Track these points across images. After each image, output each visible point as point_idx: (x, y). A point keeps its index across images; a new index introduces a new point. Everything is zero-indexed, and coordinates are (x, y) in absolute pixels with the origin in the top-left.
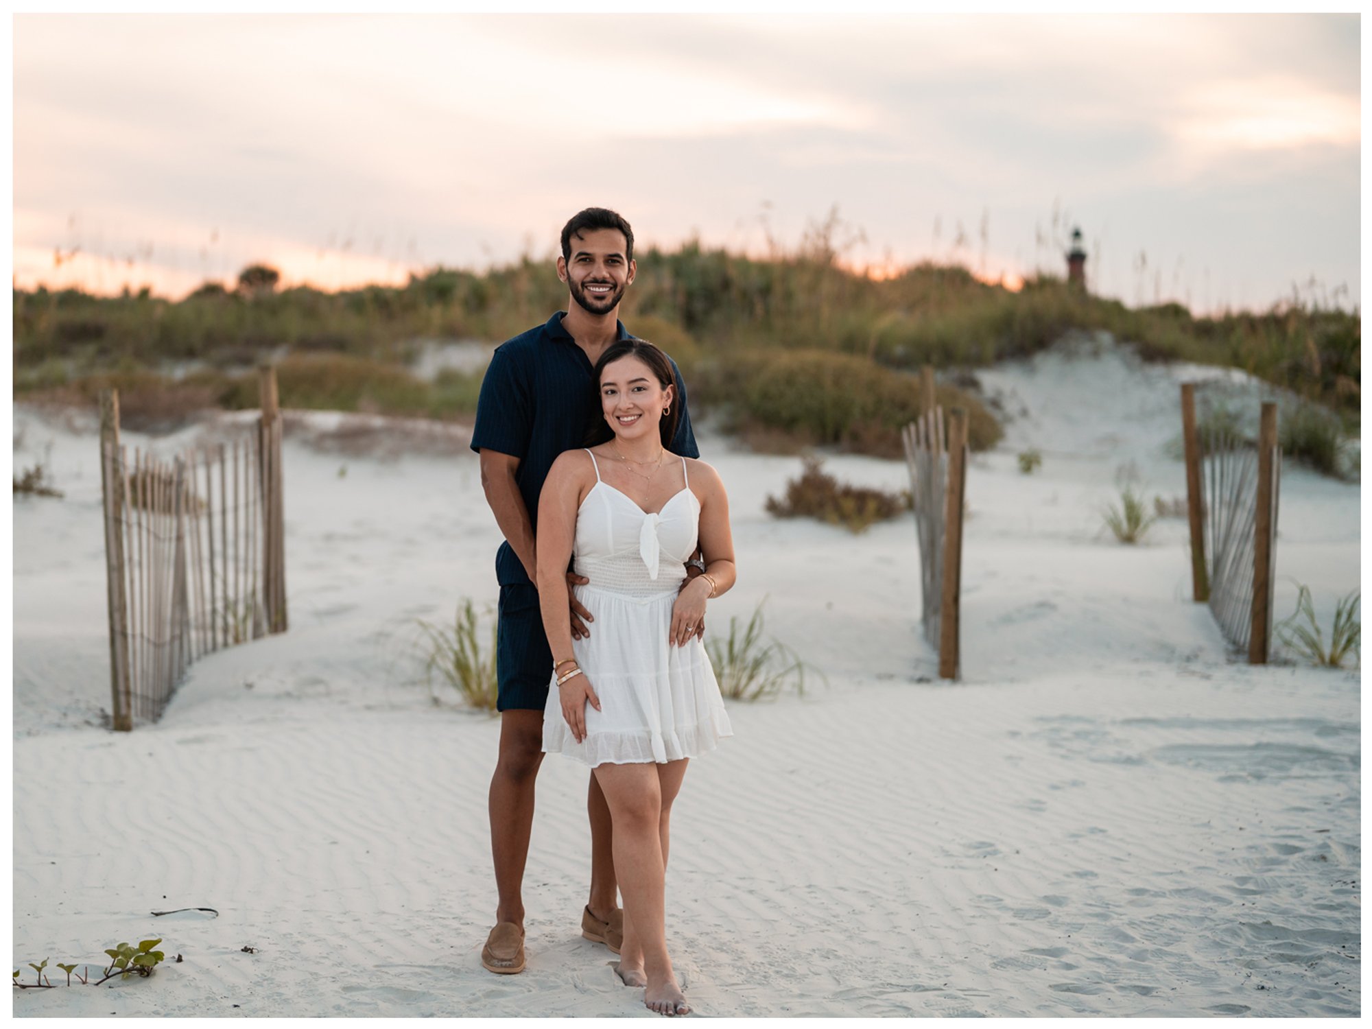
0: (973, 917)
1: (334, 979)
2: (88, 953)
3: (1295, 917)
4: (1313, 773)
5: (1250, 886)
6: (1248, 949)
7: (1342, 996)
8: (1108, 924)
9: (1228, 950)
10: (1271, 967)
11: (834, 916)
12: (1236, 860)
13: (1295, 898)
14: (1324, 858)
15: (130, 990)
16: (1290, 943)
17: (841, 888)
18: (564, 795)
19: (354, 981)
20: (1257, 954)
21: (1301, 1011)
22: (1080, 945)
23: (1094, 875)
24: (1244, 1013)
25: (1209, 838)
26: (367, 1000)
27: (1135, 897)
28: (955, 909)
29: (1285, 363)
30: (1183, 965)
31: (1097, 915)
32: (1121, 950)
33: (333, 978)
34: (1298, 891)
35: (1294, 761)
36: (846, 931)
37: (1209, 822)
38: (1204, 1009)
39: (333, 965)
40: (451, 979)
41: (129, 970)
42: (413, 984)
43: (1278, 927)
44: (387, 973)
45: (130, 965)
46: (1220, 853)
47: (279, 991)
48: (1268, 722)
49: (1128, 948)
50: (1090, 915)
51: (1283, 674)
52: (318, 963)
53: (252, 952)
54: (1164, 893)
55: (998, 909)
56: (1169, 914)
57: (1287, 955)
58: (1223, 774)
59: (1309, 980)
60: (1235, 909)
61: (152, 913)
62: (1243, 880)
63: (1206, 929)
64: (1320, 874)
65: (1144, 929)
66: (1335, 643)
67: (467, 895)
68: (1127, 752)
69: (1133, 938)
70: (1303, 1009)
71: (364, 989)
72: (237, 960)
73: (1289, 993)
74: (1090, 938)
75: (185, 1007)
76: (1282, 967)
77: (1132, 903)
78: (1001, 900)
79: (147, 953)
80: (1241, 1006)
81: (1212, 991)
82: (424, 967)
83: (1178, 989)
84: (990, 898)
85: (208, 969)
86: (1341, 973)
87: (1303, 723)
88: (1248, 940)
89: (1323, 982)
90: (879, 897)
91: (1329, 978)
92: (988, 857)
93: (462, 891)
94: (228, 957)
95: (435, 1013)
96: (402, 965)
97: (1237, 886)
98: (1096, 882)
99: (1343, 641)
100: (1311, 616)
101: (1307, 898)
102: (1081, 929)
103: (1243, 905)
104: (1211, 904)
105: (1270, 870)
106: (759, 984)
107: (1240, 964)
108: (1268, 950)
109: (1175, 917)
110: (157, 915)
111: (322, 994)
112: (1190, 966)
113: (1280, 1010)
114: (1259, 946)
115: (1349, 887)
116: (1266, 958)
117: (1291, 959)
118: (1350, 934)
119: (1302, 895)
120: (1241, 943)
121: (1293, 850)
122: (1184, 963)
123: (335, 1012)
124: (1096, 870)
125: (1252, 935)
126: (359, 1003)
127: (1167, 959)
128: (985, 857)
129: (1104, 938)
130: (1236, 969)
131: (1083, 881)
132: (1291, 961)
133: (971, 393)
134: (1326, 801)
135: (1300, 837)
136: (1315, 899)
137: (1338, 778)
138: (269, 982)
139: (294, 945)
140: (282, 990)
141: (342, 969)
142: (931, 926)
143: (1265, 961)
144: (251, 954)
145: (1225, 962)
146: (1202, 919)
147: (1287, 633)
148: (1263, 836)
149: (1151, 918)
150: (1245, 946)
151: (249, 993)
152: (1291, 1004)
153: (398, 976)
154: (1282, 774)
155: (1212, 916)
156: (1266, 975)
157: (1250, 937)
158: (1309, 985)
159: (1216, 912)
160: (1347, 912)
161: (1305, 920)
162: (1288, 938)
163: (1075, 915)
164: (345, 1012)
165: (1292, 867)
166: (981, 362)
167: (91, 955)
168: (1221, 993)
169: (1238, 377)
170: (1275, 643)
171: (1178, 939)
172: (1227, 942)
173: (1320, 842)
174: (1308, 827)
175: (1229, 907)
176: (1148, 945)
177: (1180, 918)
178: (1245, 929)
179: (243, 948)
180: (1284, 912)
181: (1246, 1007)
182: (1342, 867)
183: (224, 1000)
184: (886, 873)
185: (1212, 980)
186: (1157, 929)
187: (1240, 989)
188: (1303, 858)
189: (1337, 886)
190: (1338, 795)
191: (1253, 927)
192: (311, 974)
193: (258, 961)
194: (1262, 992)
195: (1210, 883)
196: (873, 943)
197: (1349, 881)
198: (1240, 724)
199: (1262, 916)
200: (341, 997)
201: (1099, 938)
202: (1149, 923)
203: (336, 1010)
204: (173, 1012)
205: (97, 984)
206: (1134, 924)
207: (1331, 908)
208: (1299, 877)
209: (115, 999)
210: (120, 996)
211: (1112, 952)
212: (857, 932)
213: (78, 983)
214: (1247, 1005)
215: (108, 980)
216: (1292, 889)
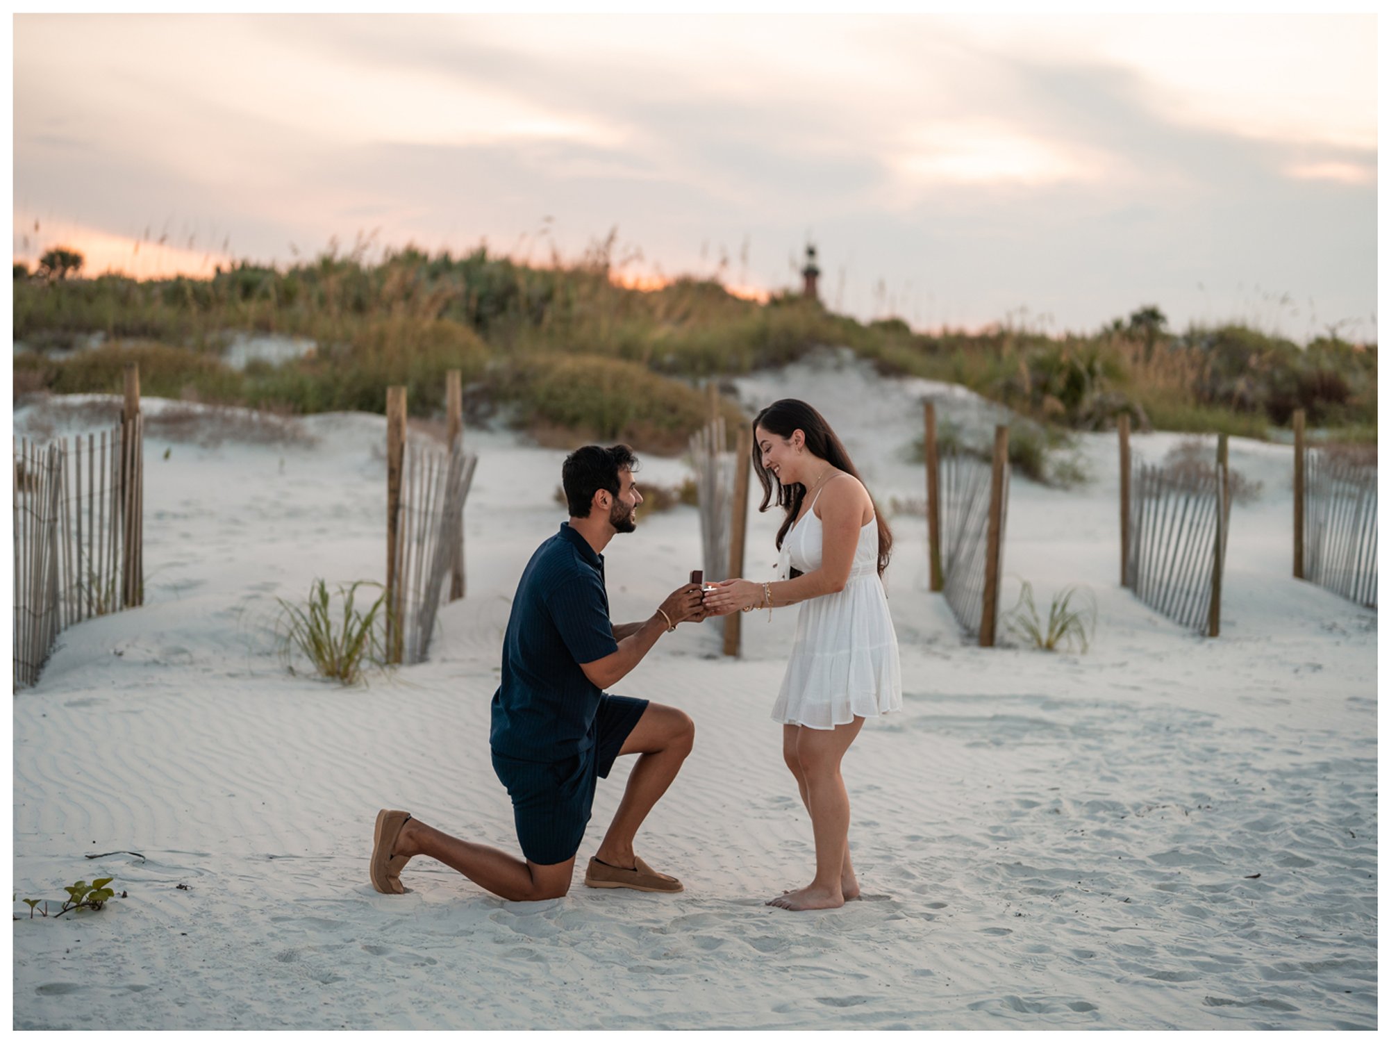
0: (784, 858)
1: (263, 912)
2: (41, 891)
3: (1039, 859)
4: (1041, 741)
5: (1001, 834)
6: (1005, 884)
7: (1083, 922)
8: (893, 864)
9: (989, 885)
10: (1024, 899)
11: (671, 858)
12: (988, 813)
13: (1038, 843)
14: (1057, 811)
15: (86, 921)
16: (1037, 880)
17: (673, 835)
18: (423, 755)
19: (280, 913)
20: (1012, 888)
21: (1051, 932)
22: (873, 881)
23: (876, 824)
24: (1008, 935)
25: (965, 794)
26: (295, 928)
27: (911, 843)
28: (768, 852)
29: (1000, 382)
30: (956, 897)
31: (883, 857)
32: (905, 885)
33: (261, 910)
34: (1039, 838)
35: (1025, 730)
36: (682, 870)
37: (962, 781)
38: (976, 931)
39: (259, 900)
40: (363, 911)
41: (84, 904)
42: (331, 915)
43: (1027, 867)
44: (306, 906)
45: (84, 899)
46: (974, 807)
47: (216, 921)
48: (1002, 697)
49: (910, 884)
50: (877, 857)
51: (1008, 655)
52: (245, 898)
53: (186, 889)
54: (934, 839)
55: (803, 852)
56: (941, 857)
57: (1036, 889)
58: (968, 741)
59: (1055, 909)
60: (991, 852)
61: (86, 856)
62: (996, 829)
63: (970, 868)
64: (1056, 824)
65: (922, 868)
66: (1051, 630)
67: (360, 841)
68: (889, 721)
69: (914, 876)
70: (1052, 931)
71: (290, 919)
72: (175, 896)
73: (1041, 919)
74: (880, 875)
75: (139, 936)
76: (1033, 898)
77: (909, 847)
78: (804, 845)
79: (99, 889)
80: (1005, 929)
81: (980, 917)
82: (337, 901)
83: (954, 916)
84: (794, 843)
85: (151, 904)
86: (1079, 903)
87: (1030, 698)
88: (1004, 877)
89: (1066, 910)
90: (705, 842)
91: (1071, 907)
92: (789, 809)
93: (354, 837)
94: (166, 893)
95: (356, 938)
96: (317, 900)
97: (990, 833)
98: (878, 830)
99: (1058, 628)
100: (1032, 606)
101: (1047, 843)
102: (871, 868)
103: (998, 849)
104: (971, 848)
105: (1015, 821)
106: (620, 913)
107: (1000, 896)
108: (1020, 884)
109: (945, 858)
110: (91, 858)
111: (255, 924)
112: (962, 898)
113: (1036, 933)
114: (1014, 882)
115: (1080, 834)
116: (1020, 892)
117: (1039, 892)
118: (1084, 873)
119: (1042, 841)
120: (999, 880)
121: (1032, 804)
122: (957, 895)
123: (270, 938)
124: (877, 820)
125: (1008, 874)
126: (289, 931)
127: (941, 892)
128: (786, 809)
129: (890, 876)
130: (998, 900)
131: (868, 829)
132: (1039, 894)
133: (730, 399)
134: (1054, 764)
135: (1036, 794)
136: (1053, 845)
137: (1062, 745)
138: (207, 914)
139: (221, 883)
140: (220, 921)
141: (267, 903)
142: (751, 866)
143: (1019, 894)
144: (185, 891)
145: (988, 894)
146: (966, 860)
147: (1012, 621)
148: (1007, 793)
149: (926, 859)
150: (1002, 882)
151: (192, 923)
152: (1043, 927)
153: (317, 908)
154: (1017, 741)
155: (974, 858)
156: (1021, 905)
157: (1006, 874)
158: (1055, 913)
159: (976, 855)
160: (1079, 855)
161: (1047, 861)
162: (1035, 876)
163: (866, 857)
164: (279, 939)
165: (1032, 818)
166: (739, 371)
167: (44, 892)
168: (987, 919)
169: (960, 392)
170: (1001, 629)
171: (949, 877)
172: (987, 878)
173: (1053, 798)
174: (1042, 786)
175: (986, 851)
176: (926, 881)
177: (949, 859)
178: (1002, 868)
179: (178, 885)
180: (1029, 855)
181: (1009, 930)
182: (1072, 819)
183: (172, 930)
184: (707, 822)
185: (980, 909)
186: (932, 868)
187: (1002, 916)
188: (1041, 811)
189: (1070, 834)
190: (1063, 759)
191: (1007, 866)
192: (242, 907)
193: (192, 896)
194: (1019, 918)
195: (971, 831)
196: (706, 880)
197: (1079, 830)
198: (979, 698)
199: (1013, 858)
200: (272, 926)
201: (887, 876)
202: (926, 863)
203: (271, 936)
204: (129, 939)
205: (56, 917)
206: (914, 864)
207: (1066, 851)
208: (1039, 826)
209: (76, 929)
210: (80, 926)
211: (898, 886)
212: (692, 871)
213: (39, 915)
214: (1011, 928)
215: (65, 914)
216: (1035, 836)
